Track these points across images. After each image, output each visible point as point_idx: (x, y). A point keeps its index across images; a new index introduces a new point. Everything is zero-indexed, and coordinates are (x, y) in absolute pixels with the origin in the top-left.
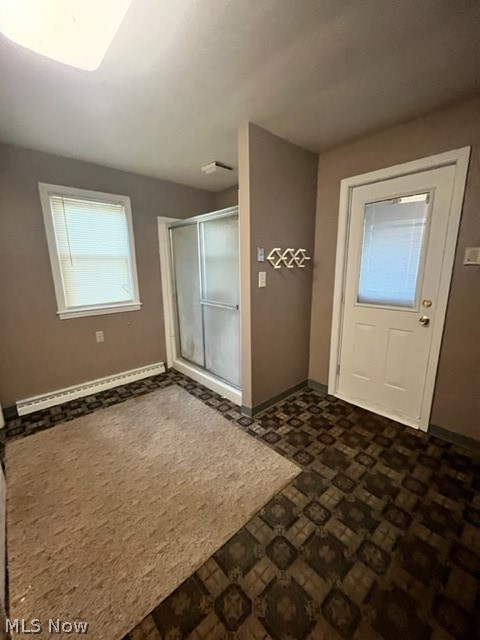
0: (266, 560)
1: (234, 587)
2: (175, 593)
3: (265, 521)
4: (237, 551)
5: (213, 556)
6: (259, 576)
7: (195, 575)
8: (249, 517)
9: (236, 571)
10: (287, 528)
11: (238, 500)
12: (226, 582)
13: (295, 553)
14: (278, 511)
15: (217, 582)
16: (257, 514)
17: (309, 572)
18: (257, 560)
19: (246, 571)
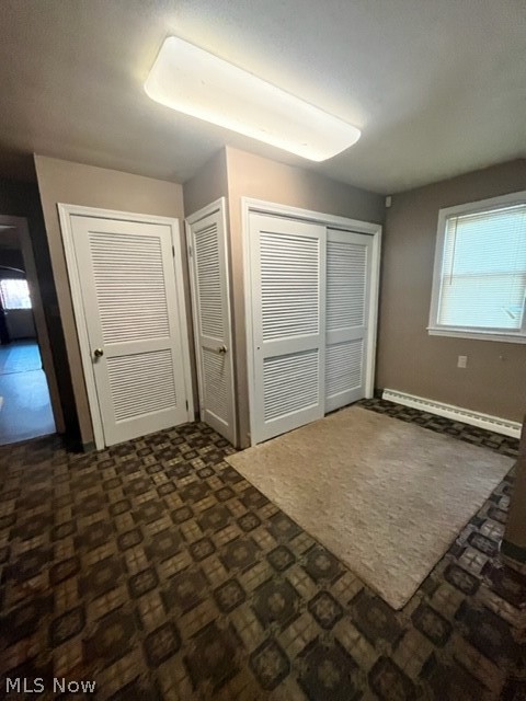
0: (275, 545)
1: (260, 523)
2: (261, 494)
3: (311, 548)
4: (284, 525)
5: (280, 511)
6: (264, 539)
7: (270, 502)
8: (312, 534)
9: (270, 524)
10: (303, 568)
11: (330, 527)
12: (262, 518)
13: (279, 570)
14: (323, 563)
15: (264, 513)
16: (317, 542)
17: (263, 578)
18: (276, 538)
19: (268, 530)
